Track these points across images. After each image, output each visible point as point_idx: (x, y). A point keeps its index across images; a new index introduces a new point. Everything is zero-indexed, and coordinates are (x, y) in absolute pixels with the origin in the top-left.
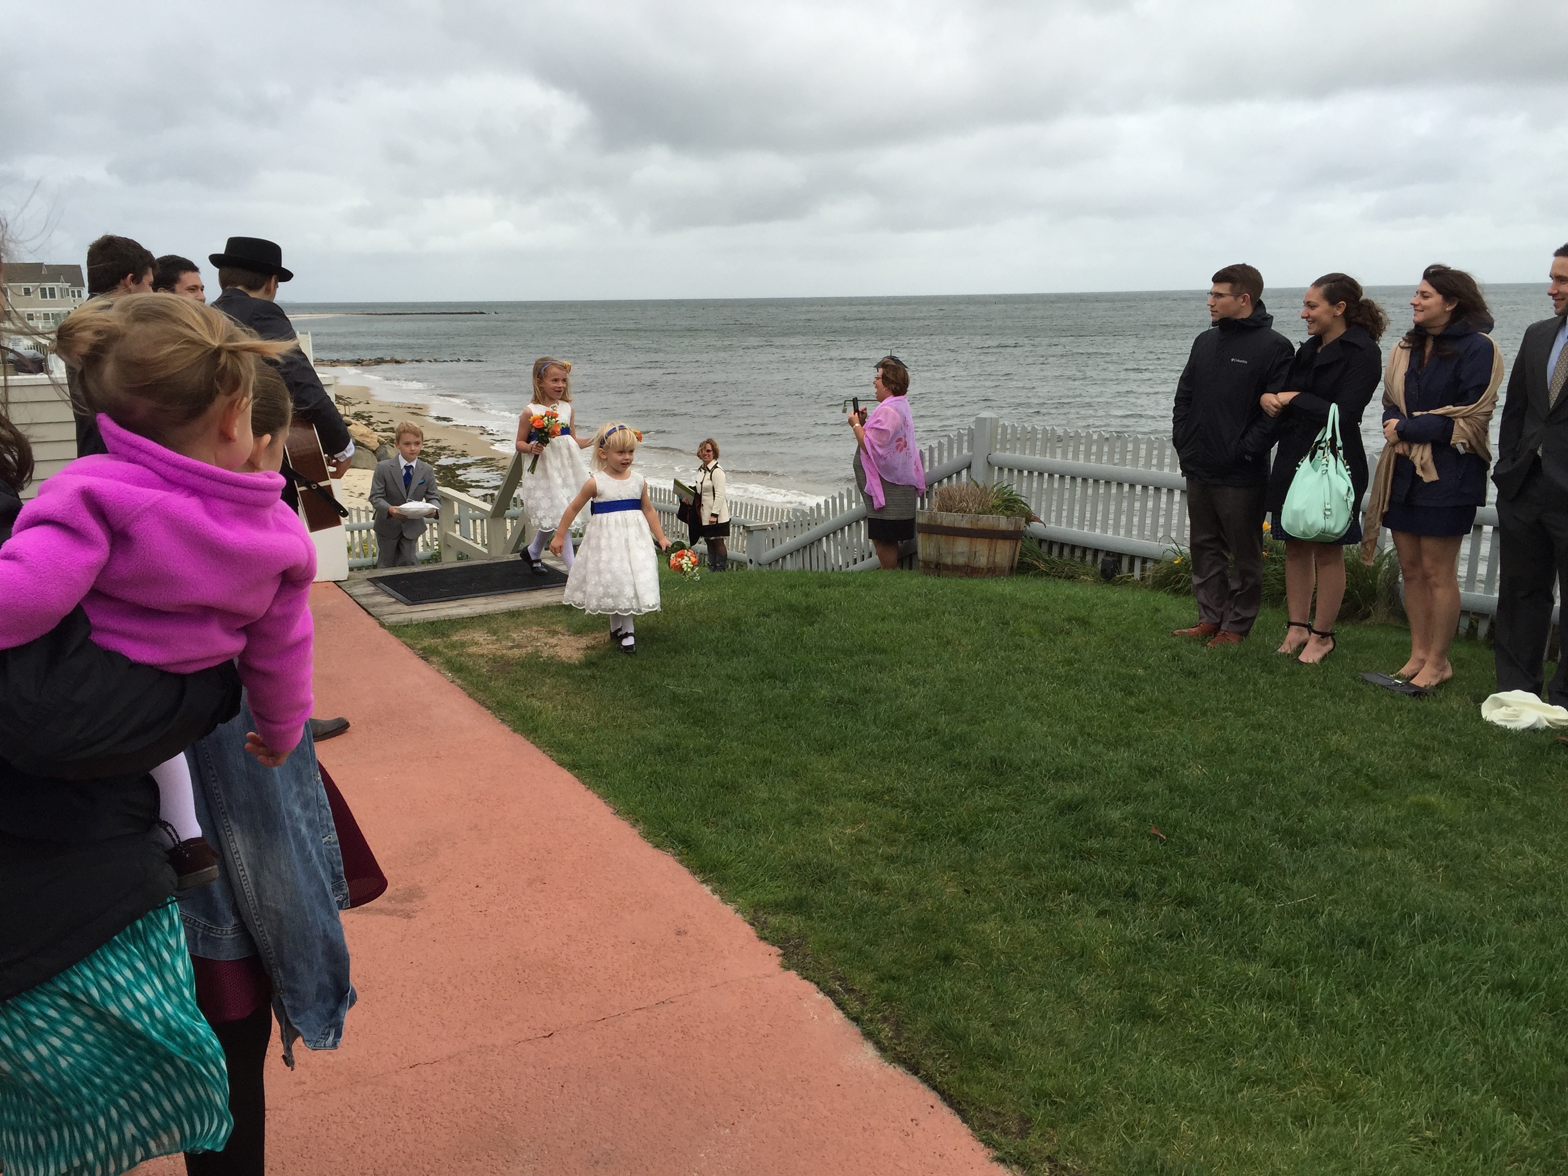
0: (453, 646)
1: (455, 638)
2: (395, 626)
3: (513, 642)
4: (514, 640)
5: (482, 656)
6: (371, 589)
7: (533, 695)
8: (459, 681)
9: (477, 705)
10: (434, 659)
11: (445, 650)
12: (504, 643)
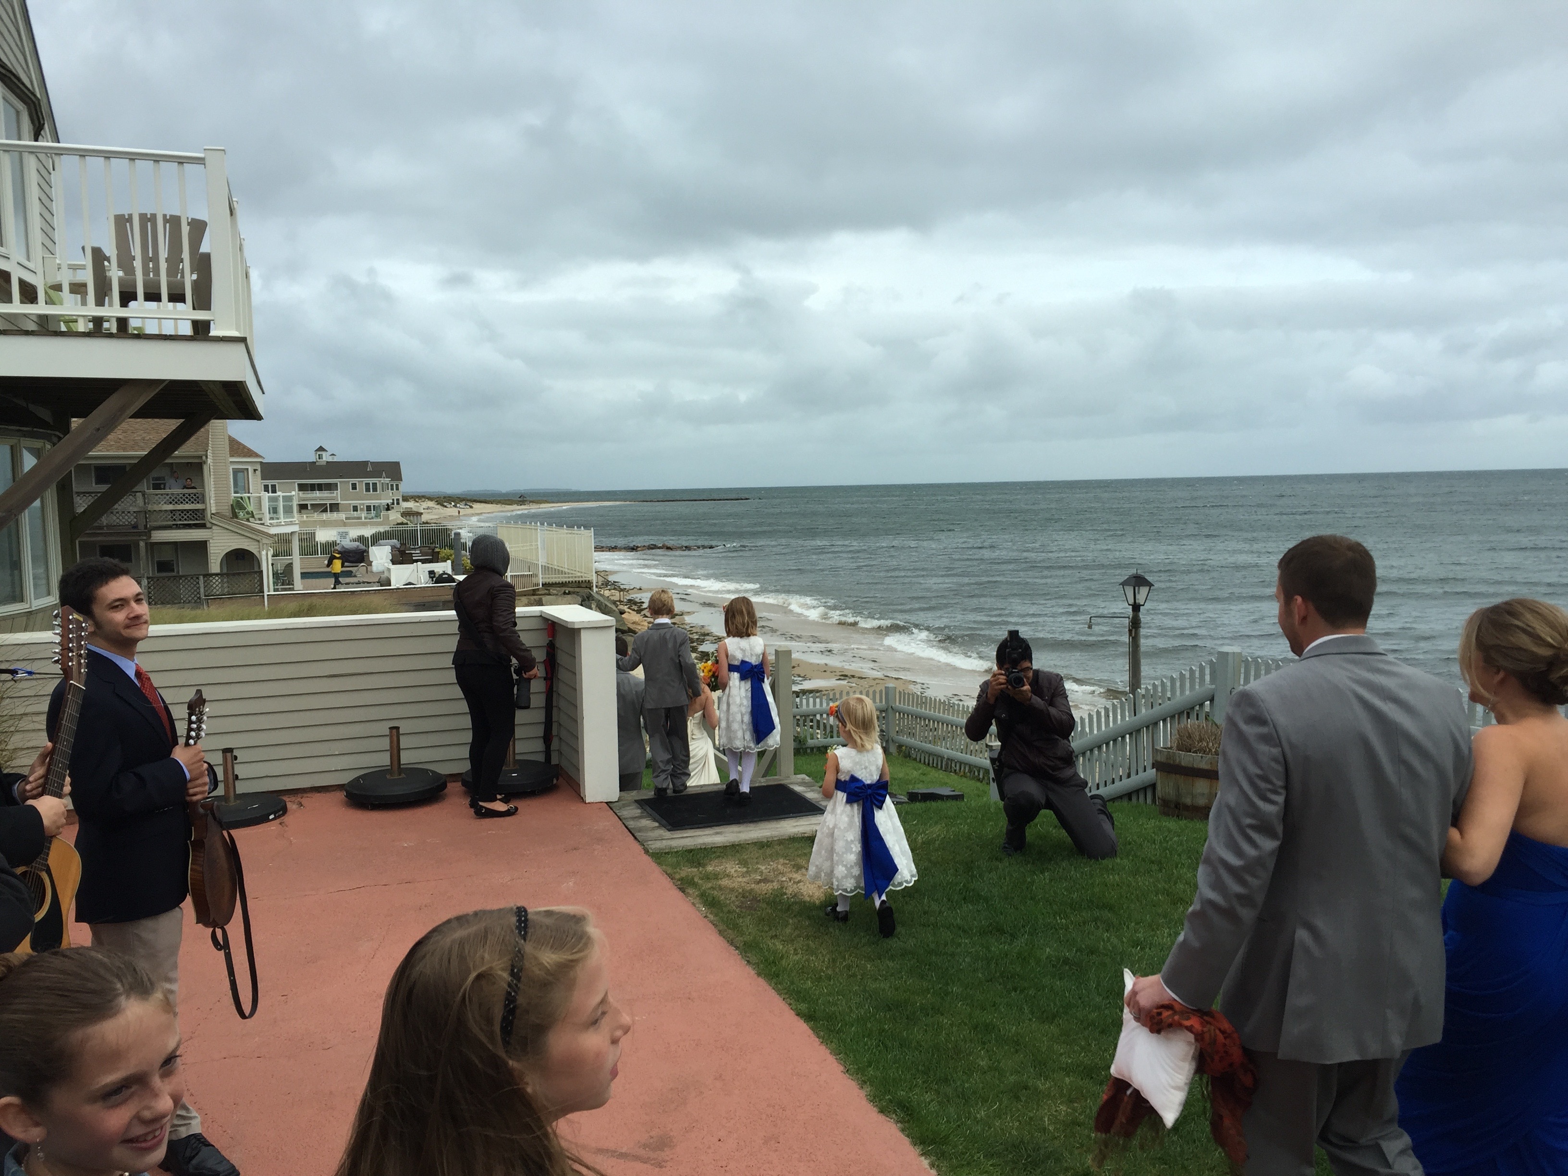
0: (707, 877)
1: (710, 868)
2: (658, 853)
3: (761, 875)
4: (762, 872)
5: (732, 890)
6: (638, 812)
7: (776, 936)
8: (711, 917)
9: (726, 945)
10: (690, 891)
11: (700, 882)
12: (753, 876)
